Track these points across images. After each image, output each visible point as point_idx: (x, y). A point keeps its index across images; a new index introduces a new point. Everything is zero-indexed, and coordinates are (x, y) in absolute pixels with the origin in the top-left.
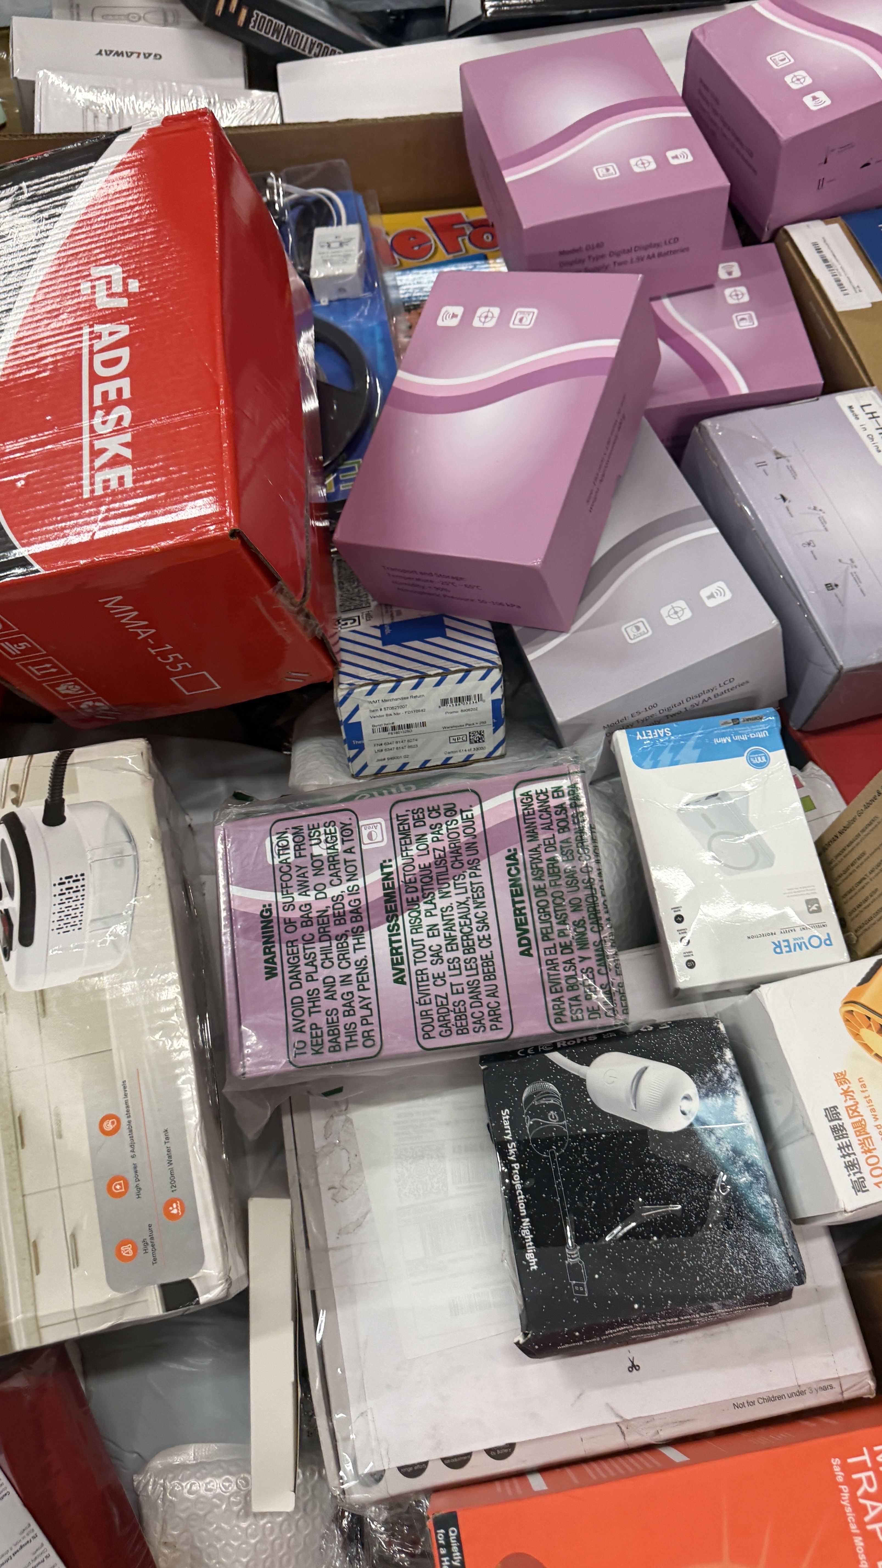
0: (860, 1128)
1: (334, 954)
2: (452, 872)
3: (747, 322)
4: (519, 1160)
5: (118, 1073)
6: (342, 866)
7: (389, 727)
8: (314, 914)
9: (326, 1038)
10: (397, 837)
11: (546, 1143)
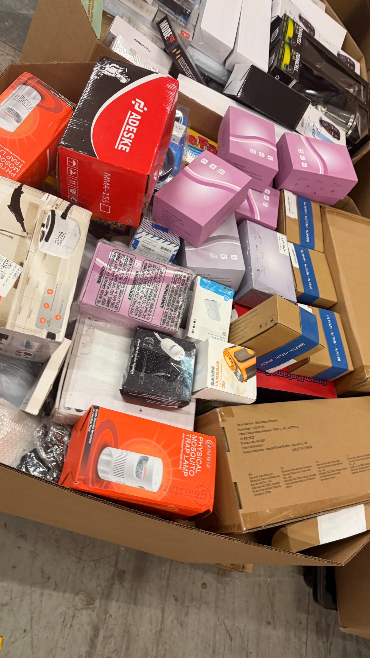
0: (217, 373)
1: (116, 286)
2: (152, 281)
3: (266, 205)
4: (138, 351)
5: (56, 282)
6: (127, 267)
7: (145, 246)
8: (115, 274)
9: (106, 303)
10: (143, 267)
11: (146, 350)
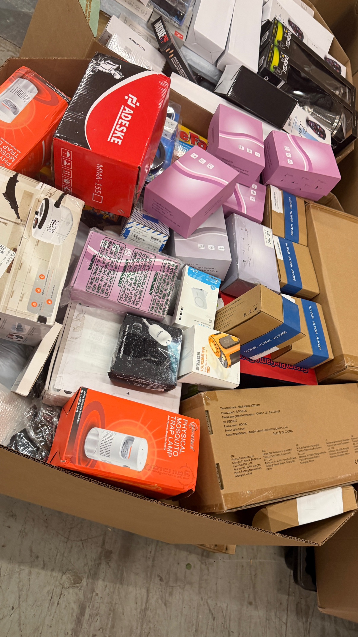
0: (203, 359)
1: (107, 273)
2: (142, 269)
3: (253, 199)
4: (127, 336)
5: (48, 268)
6: (117, 255)
7: (136, 236)
8: (106, 262)
9: (97, 289)
10: (133, 256)
11: (134, 335)
